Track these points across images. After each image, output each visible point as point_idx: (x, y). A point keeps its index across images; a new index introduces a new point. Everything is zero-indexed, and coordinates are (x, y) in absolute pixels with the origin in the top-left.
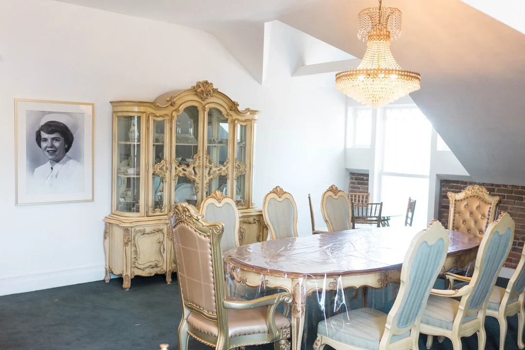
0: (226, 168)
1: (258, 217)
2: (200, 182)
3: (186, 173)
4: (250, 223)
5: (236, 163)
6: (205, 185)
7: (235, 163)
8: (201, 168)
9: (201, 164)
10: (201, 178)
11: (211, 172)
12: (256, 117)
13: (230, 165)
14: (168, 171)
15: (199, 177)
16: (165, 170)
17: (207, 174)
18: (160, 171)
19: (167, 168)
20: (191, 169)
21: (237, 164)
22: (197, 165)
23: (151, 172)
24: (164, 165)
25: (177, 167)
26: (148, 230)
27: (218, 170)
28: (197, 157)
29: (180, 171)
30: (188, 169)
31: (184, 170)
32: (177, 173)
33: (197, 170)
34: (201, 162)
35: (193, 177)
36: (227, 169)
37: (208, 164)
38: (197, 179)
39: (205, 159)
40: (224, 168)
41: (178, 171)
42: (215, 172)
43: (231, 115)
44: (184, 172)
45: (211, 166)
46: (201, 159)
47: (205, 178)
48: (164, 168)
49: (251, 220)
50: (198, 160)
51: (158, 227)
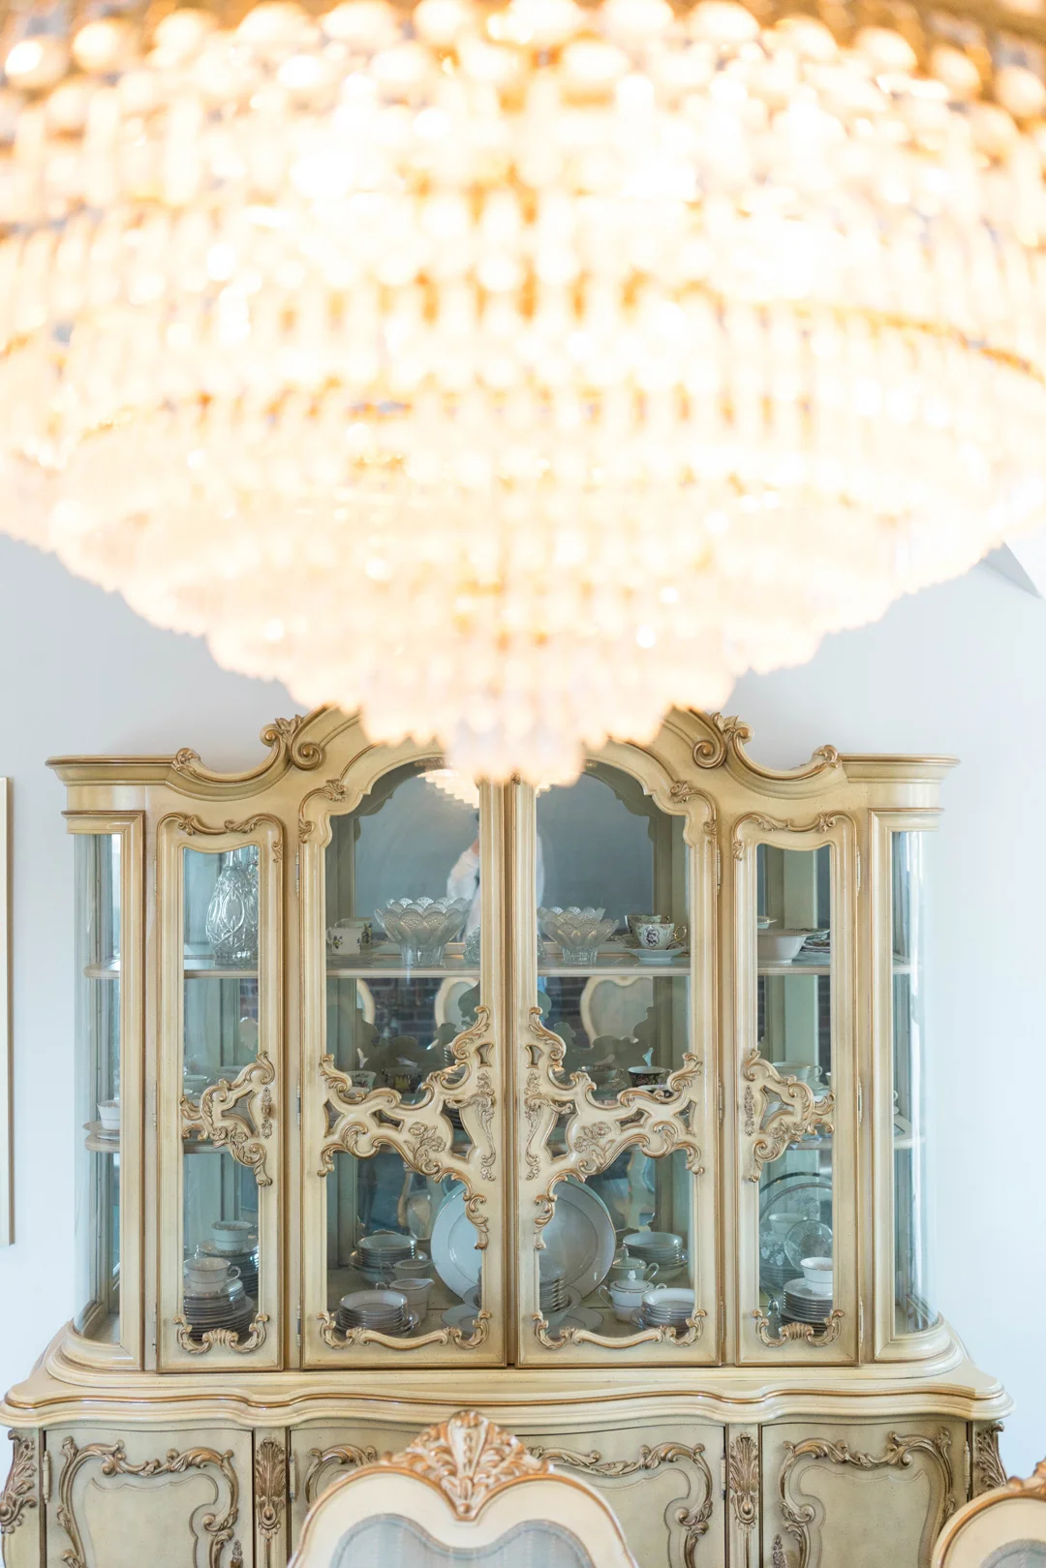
0: (678, 1106)
1: (931, 1429)
2: (494, 1192)
3: (401, 1138)
4: (854, 1463)
5: (750, 1079)
6: (526, 1211)
7: (742, 1084)
8: (498, 1109)
9: (497, 1085)
10: (497, 1170)
11: (573, 1131)
12: (916, 793)
13: (702, 1093)
14: (275, 1123)
15: (488, 1161)
16: (258, 1118)
17: (538, 1147)
18: (228, 1123)
19: (269, 1111)
20: (427, 1115)
21: (756, 1086)
22: (469, 1088)
23: (172, 1126)
24: (250, 1094)
25: (339, 1106)
26: (138, 1451)
27: (623, 1122)
28: (471, 1048)
29: (358, 1129)
30: (410, 1117)
31: (380, 1117)
32: (335, 1138)
33: (468, 1119)
34: (495, 1073)
35: (447, 1160)
36: (685, 1114)
37: (546, 1088)
38: (471, 1169)
39: (522, 1058)
40: (661, 1113)
41: (341, 1125)
42: (595, 1132)
43: (701, 794)
44: (387, 1132)
45: (566, 1096)
46: (495, 1056)
47: (523, 1170)
48: (257, 1107)
49: (870, 1443)
50: (475, 1061)
51: (201, 1440)
